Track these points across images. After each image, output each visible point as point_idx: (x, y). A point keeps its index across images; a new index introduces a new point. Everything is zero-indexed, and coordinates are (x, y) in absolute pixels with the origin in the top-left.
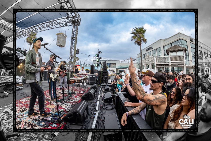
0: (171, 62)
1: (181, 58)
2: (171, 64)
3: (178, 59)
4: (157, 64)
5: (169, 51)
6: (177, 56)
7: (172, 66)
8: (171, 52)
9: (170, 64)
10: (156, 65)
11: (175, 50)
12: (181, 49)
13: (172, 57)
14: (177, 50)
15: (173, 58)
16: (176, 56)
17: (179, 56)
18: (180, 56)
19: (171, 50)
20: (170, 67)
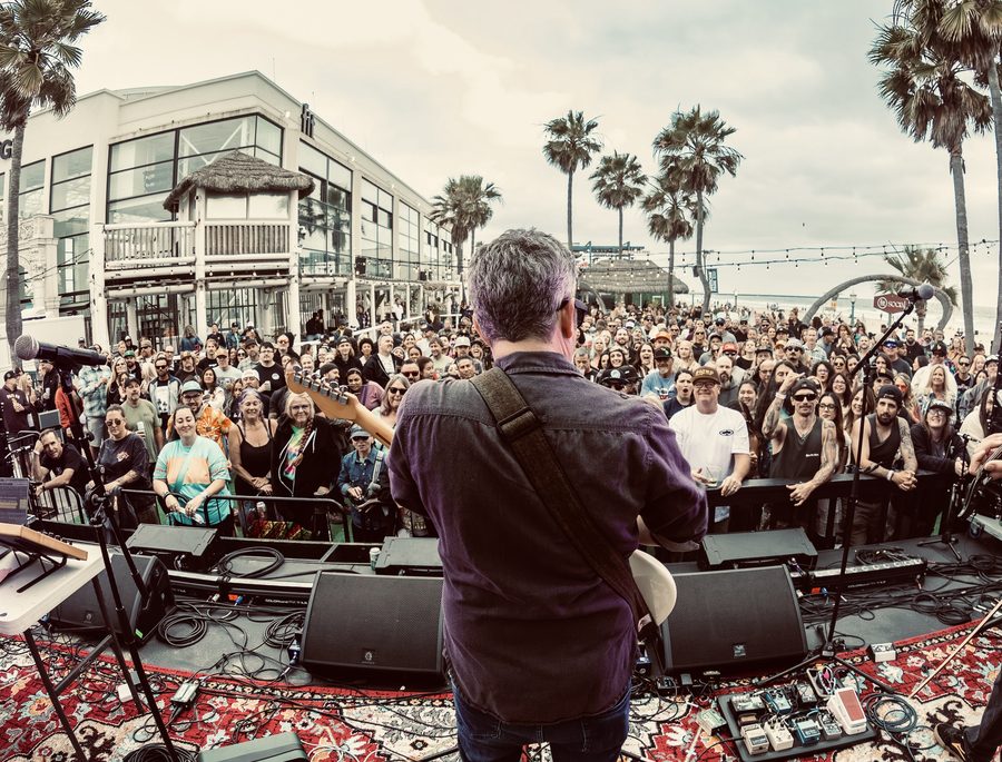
0: (207, 263)
1: (270, 236)
2: (207, 275)
3: (253, 239)
4: (110, 275)
5: (203, 187)
6: (251, 223)
7: (211, 285)
8: (213, 192)
9: (200, 275)
10: (108, 283)
11: (246, 183)
12: (286, 182)
13: (213, 230)
14: (258, 184)
15: (224, 236)
16: (243, 223)
17: (260, 223)
18: (267, 223)
19: (222, 183)
20: (201, 295)
